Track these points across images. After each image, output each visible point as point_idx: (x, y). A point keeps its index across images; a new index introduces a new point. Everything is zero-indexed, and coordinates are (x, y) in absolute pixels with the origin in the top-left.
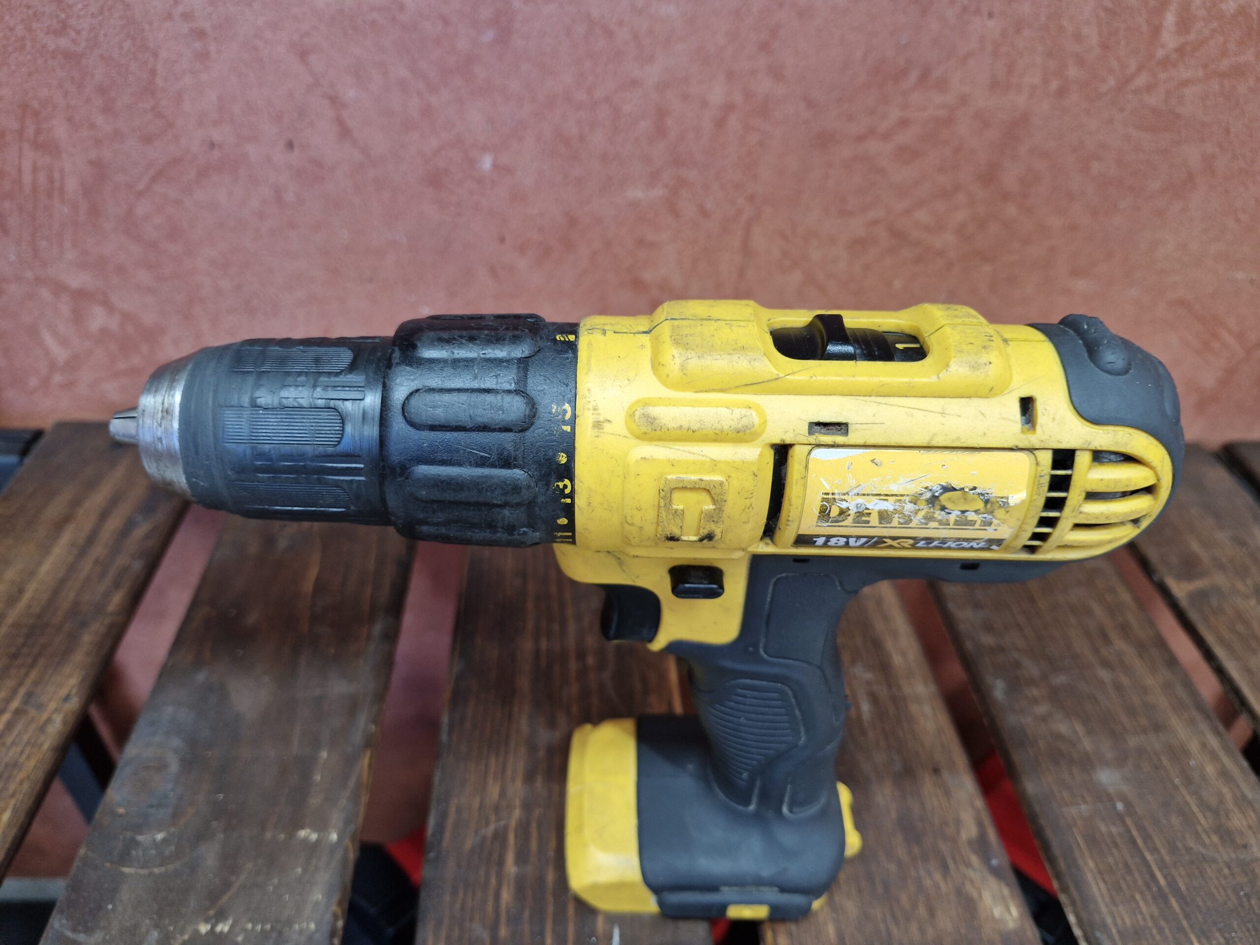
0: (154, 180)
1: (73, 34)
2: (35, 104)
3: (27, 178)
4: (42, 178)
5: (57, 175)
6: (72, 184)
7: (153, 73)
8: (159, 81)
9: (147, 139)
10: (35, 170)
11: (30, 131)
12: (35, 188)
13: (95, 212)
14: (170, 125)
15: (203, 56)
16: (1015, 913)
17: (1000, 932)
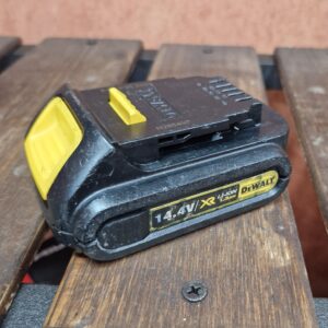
16: (288, 257)
17: (270, 268)
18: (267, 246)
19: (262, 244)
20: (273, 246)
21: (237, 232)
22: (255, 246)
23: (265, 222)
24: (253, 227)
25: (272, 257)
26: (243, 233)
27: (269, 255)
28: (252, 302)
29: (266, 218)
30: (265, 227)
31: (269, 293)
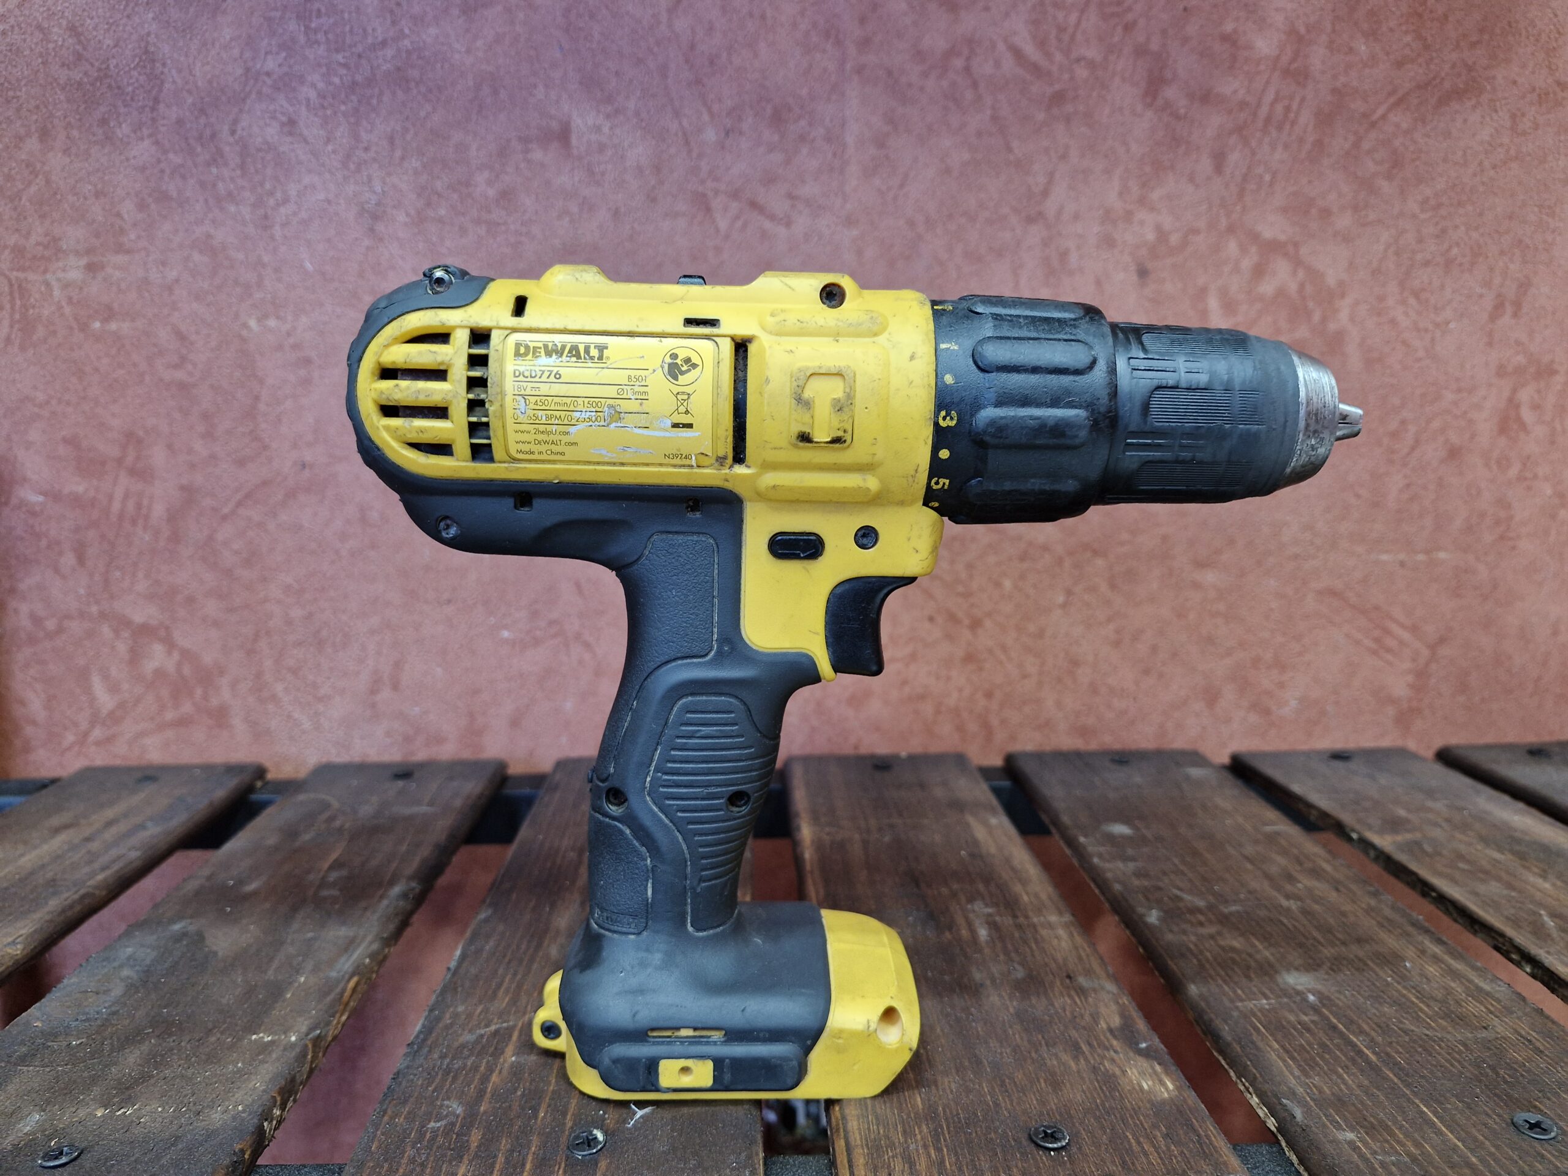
0: (239, 504)
1: (190, 367)
2: (141, 433)
3: (116, 506)
4: (131, 506)
5: (145, 502)
6: (159, 511)
7: (257, 398)
8: (262, 407)
9: (241, 463)
10: (126, 496)
11: (130, 460)
12: (121, 517)
13: (176, 538)
14: (265, 447)
15: (306, 382)
16: (1171, 1086)
17: (1150, 1101)
18: (1133, 1073)
19: (1124, 1072)
20: (1142, 1073)
21: (1076, 1058)
22: (1114, 1075)
23: (1115, 1043)
24: (1099, 1051)
25: (1146, 1087)
26: (1086, 1059)
27: (1141, 1088)
28: (1139, 1143)
29: (1115, 1037)
30: (1119, 1049)
31: (1160, 1131)
